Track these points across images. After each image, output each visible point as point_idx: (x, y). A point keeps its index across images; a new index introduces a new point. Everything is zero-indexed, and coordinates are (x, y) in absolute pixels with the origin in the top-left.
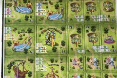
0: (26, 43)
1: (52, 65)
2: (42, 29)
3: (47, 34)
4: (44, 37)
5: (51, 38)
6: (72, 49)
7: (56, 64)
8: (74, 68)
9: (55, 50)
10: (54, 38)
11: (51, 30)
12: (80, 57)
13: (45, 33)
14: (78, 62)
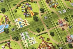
0: (3, 23)
1: (40, 35)
2: (15, 5)
3: (23, 7)
4: (20, 11)
5: (28, 10)
6: (53, 12)
7: (44, 32)
8: (63, 30)
9: (36, 19)
10: (31, 9)
11: (25, 3)
12: (64, 17)
13: (20, 8)
14: (65, 23)
